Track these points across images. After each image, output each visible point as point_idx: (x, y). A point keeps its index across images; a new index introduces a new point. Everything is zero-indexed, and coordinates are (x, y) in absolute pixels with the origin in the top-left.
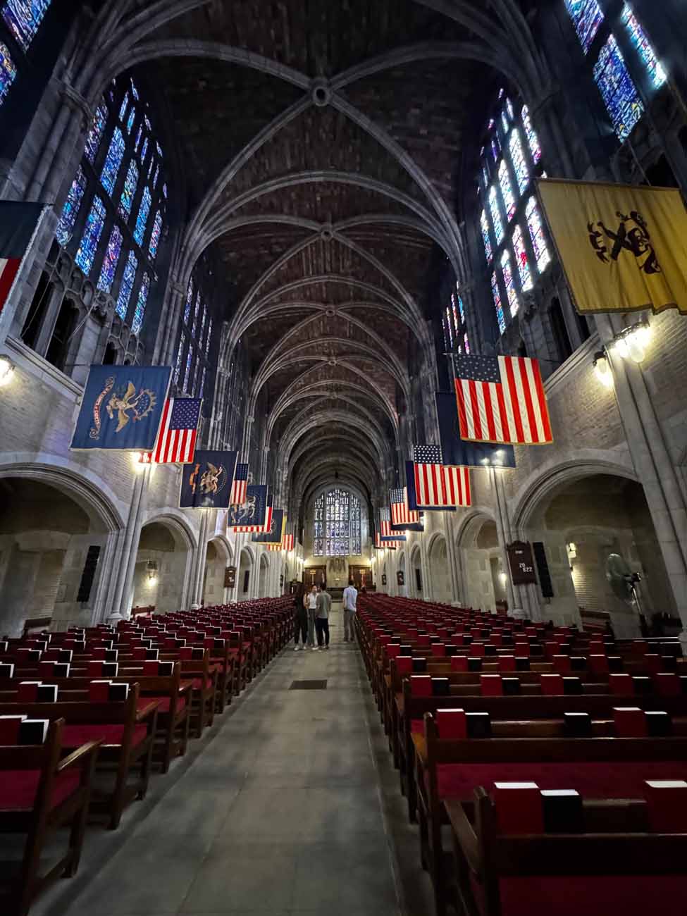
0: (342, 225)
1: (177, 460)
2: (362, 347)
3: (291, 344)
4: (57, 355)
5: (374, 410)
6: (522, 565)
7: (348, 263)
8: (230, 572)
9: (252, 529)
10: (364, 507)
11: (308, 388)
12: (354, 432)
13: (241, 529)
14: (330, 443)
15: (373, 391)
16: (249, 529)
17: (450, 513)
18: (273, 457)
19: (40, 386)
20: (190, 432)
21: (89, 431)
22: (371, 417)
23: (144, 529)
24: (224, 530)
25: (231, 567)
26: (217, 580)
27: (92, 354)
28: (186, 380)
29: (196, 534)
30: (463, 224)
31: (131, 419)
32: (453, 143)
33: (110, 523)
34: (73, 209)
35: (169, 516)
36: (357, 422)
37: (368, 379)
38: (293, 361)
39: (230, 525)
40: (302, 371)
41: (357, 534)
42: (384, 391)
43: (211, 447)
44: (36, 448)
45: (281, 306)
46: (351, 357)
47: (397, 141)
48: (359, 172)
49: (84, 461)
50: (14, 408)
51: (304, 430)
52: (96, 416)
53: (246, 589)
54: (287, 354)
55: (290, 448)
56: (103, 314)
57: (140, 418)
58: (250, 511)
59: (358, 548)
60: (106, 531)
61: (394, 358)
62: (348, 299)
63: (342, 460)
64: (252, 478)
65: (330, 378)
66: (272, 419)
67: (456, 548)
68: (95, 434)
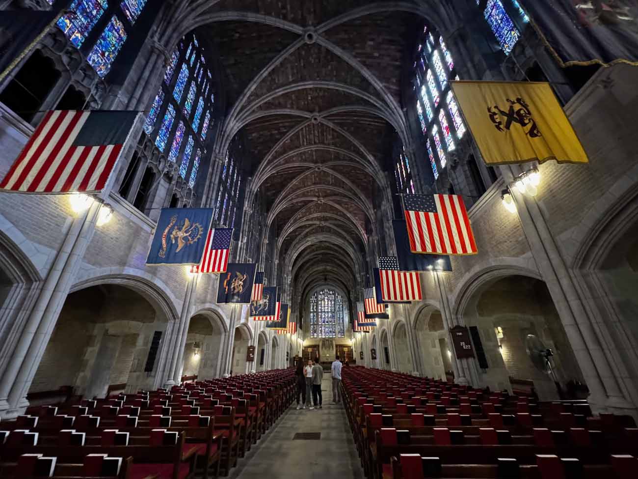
0: (325, 114)
1: (216, 270)
2: (341, 191)
3: (293, 190)
4: (141, 203)
5: (349, 232)
6: (463, 344)
7: (330, 137)
8: (251, 350)
9: (266, 318)
10: (345, 301)
11: (305, 219)
12: (336, 248)
13: (259, 319)
14: (321, 256)
15: (348, 219)
16: (265, 318)
17: (408, 305)
18: (281, 267)
19: (129, 223)
20: (225, 251)
21: (159, 251)
22: (348, 238)
23: (192, 319)
24: (247, 319)
25: (251, 346)
26: (241, 356)
27: (163, 201)
28: (223, 217)
29: (227, 322)
30: (405, 109)
31: (186, 244)
32: (396, 61)
33: (169, 315)
34: (155, 112)
35: (209, 309)
36: (339, 241)
37: (345, 212)
38: (295, 201)
39: (251, 315)
40: (301, 207)
41: (341, 321)
42: (357, 220)
43: (239, 260)
44: (123, 263)
45: (287, 166)
46: (334, 198)
47: (359, 61)
48: (336, 81)
49: (154, 272)
50: (112, 238)
51: (302, 248)
52: (164, 242)
53: (262, 363)
54: (290, 197)
55: (293, 260)
56: (171, 176)
57: (192, 243)
58: (265, 305)
59: (342, 332)
60: (166, 320)
61: (363, 197)
62: (331, 160)
63: (329, 268)
64: (266, 282)
65: (319, 212)
66: (281, 240)
67: (413, 331)
68: (162, 254)
